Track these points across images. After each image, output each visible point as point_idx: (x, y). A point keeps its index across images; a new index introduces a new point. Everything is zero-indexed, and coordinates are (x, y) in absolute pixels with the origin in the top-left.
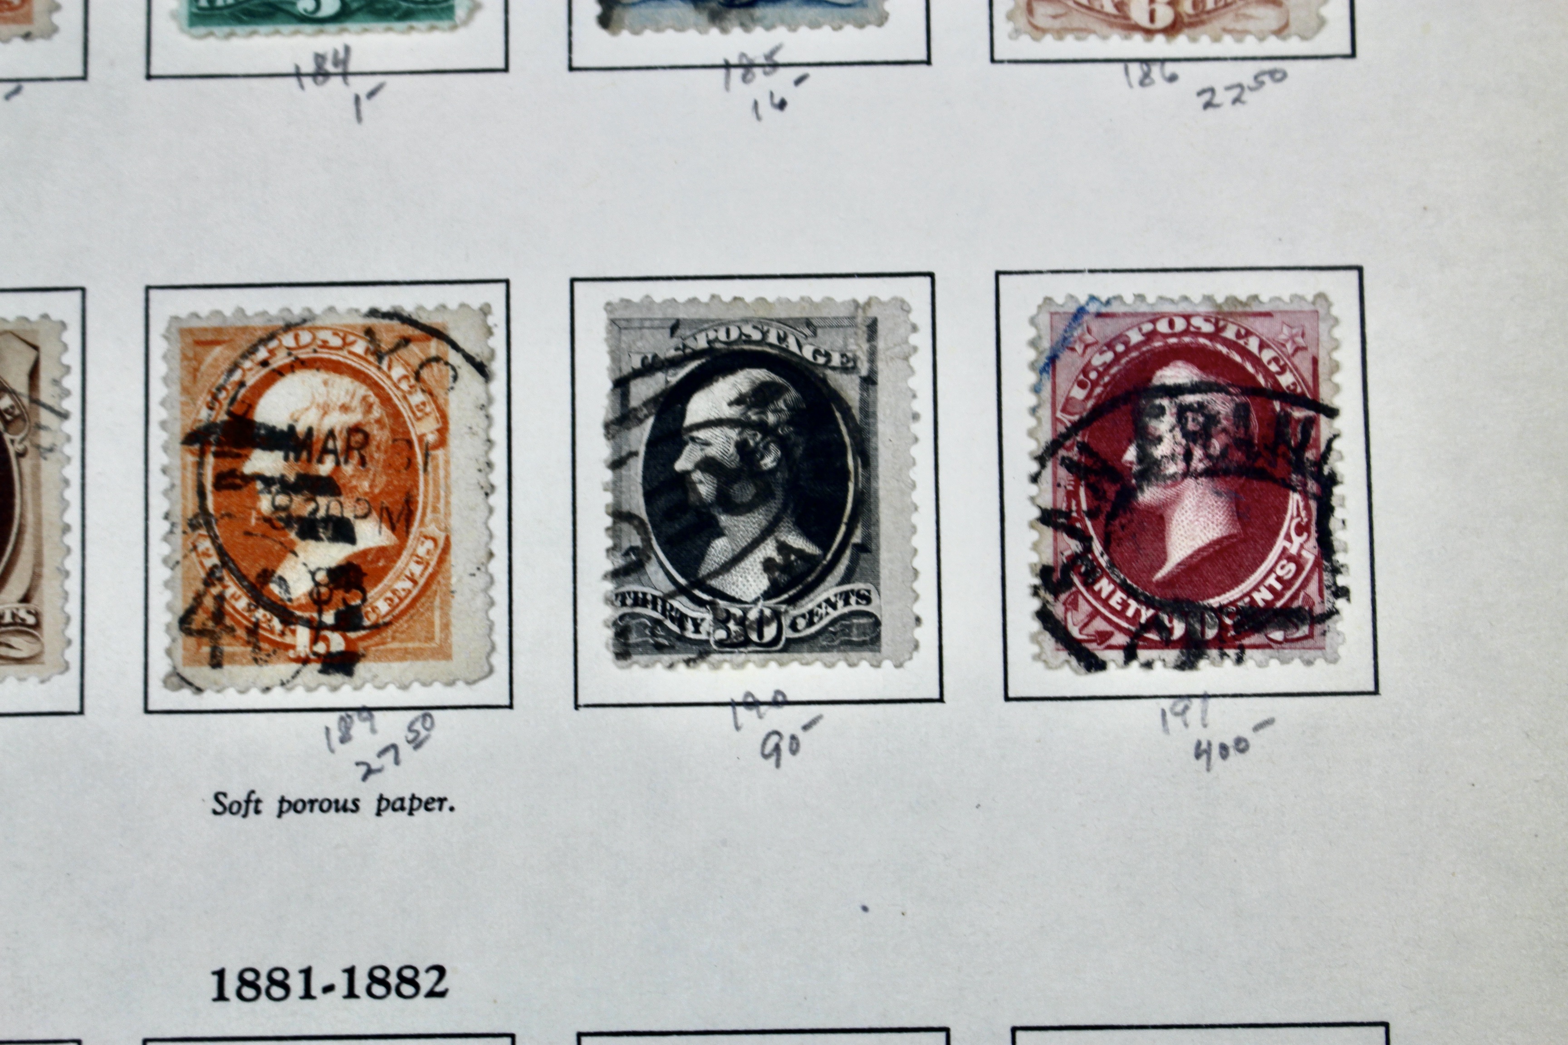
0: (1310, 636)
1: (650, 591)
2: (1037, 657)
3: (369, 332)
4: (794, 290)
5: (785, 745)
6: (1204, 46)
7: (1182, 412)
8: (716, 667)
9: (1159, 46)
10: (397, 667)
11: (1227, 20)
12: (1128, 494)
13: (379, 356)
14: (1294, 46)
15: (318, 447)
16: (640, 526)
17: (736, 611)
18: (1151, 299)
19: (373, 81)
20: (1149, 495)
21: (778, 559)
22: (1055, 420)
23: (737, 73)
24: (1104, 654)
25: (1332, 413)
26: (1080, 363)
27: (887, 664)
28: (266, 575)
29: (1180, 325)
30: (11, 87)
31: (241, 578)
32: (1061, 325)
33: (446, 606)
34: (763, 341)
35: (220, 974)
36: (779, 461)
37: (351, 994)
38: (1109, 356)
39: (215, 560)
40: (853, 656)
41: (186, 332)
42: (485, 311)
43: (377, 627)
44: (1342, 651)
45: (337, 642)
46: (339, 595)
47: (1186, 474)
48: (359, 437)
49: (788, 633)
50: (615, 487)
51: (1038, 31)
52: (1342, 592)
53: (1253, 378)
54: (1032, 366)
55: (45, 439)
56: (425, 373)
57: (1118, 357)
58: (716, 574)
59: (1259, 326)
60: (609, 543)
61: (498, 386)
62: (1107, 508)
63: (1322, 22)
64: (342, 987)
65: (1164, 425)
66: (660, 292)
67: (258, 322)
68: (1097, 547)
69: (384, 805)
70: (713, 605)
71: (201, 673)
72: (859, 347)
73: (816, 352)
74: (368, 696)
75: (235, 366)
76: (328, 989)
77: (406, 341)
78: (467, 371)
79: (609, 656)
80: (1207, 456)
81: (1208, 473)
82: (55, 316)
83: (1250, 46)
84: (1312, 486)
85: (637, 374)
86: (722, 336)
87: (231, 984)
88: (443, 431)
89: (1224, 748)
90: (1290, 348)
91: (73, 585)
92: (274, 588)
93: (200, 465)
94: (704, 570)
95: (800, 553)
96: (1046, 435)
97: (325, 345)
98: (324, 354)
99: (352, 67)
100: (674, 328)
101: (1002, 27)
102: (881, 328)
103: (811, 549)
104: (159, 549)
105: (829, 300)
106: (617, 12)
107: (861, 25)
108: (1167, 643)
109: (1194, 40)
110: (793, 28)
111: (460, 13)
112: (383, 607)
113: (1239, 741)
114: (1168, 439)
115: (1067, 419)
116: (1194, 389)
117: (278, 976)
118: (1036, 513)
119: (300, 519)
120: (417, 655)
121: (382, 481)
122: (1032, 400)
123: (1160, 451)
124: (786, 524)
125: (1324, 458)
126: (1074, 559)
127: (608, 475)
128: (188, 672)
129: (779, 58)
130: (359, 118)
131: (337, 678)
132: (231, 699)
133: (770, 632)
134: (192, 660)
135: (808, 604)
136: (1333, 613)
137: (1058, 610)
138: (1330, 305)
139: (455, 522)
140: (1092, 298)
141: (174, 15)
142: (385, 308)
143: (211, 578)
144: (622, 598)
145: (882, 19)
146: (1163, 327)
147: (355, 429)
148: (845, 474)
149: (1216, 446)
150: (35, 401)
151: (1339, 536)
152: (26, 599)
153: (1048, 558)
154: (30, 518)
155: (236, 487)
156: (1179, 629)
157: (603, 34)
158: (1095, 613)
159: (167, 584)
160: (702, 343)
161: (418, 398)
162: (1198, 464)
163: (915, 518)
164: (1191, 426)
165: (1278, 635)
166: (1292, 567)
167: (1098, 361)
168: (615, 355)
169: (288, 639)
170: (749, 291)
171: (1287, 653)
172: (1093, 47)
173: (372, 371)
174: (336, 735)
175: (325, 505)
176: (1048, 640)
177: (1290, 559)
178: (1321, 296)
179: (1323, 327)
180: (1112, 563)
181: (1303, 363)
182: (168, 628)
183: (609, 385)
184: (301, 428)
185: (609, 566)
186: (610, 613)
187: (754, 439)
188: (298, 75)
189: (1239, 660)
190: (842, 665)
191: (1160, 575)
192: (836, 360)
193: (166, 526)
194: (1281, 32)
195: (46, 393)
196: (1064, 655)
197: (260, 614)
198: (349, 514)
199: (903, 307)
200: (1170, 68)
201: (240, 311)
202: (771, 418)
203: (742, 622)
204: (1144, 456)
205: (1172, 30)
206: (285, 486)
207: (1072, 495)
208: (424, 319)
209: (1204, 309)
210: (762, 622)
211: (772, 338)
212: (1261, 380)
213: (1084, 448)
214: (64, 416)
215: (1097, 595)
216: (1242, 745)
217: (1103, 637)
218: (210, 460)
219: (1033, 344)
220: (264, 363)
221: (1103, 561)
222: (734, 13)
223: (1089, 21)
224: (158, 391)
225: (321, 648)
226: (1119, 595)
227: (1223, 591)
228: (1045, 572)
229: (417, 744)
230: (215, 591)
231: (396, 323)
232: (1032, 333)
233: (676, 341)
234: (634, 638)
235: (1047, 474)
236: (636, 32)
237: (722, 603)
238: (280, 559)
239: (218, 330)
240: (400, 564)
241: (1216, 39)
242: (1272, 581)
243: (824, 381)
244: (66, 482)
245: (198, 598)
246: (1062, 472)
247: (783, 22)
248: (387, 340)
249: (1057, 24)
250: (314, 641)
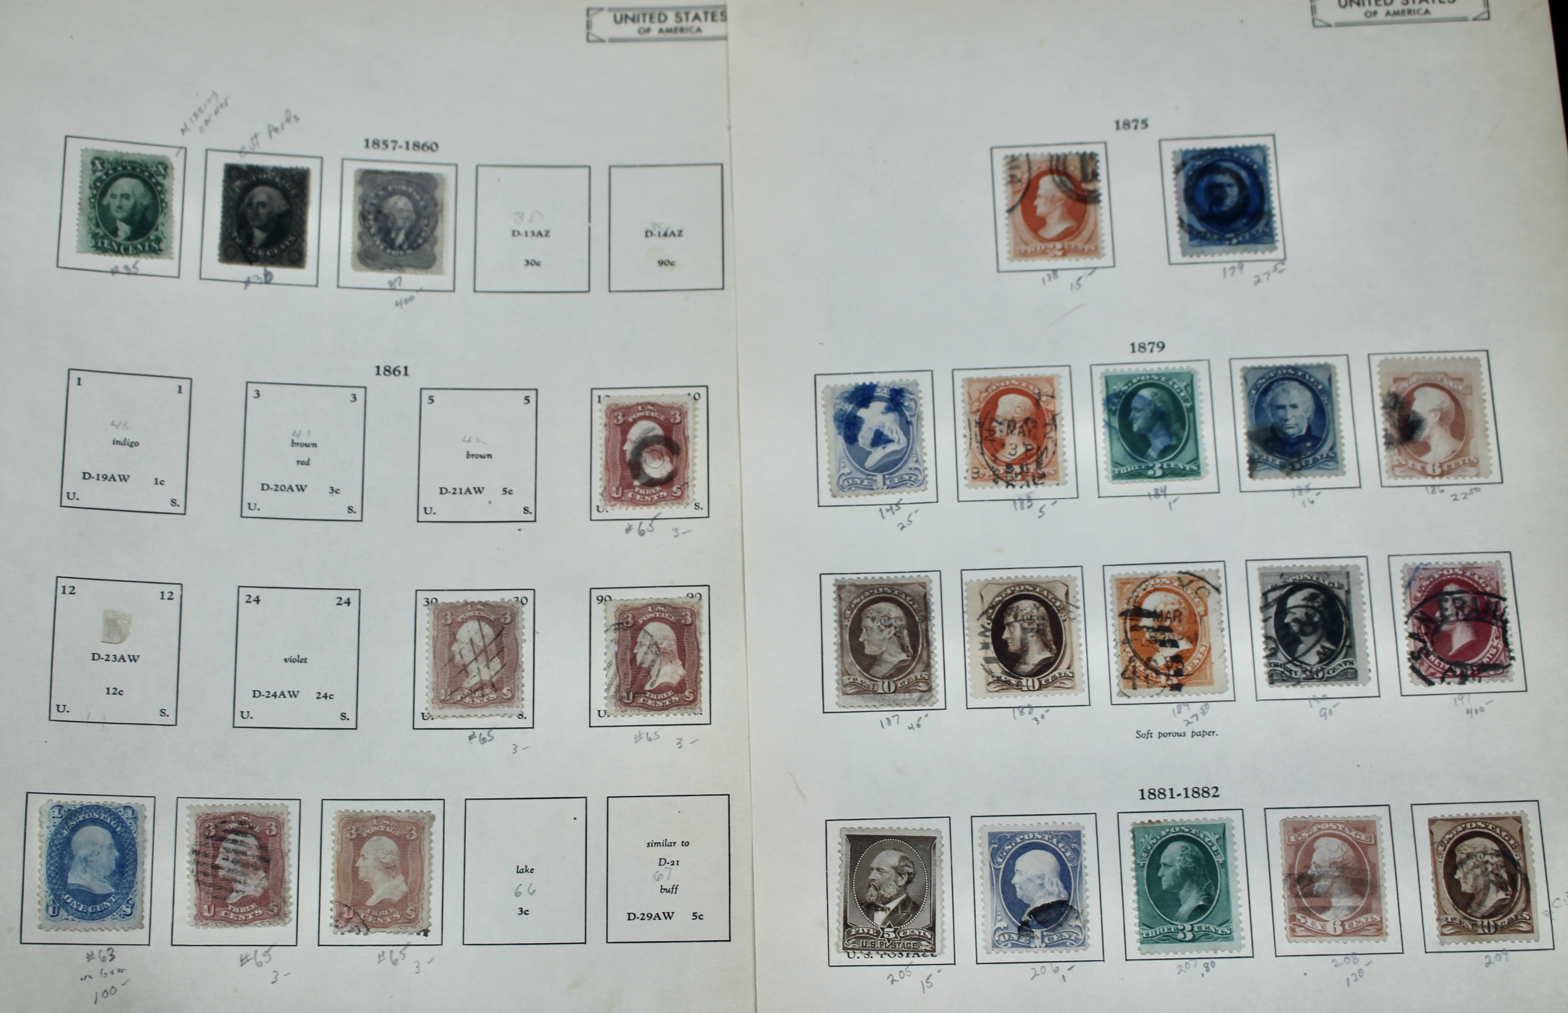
0: (1502, 673)
1: (1280, 662)
2: (1411, 682)
3: (1179, 579)
4: (1320, 563)
5: (1328, 713)
6: (1452, 480)
7: (1454, 600)
8: (1302, 687)
9: (1437, 481)
10: (1195, 688)
11: (1459, 472)
12: (1437, 629)
13: (1183, 586)
14: (1482, 480)
15: (1164, 616)
16: (1274, 641)
17: (1308, 668)
18: (1441, 563)
19: (1174, 497)
20: (1445, 628)
21: (1322, 651)
22: (1412, 604)
23: (1296, 492)
24: (1434, 680)
25: (1504, 599)
26: (1419, 585)
27: (1360, 685)
28: (1150, 659)
29: (1451, 572)
30: (1053, 501)
31: (1141, 660)
32: (1411, 572)
33: (1211, 668)
34: (1311, 580)
35: (1142, 791)
36: (1320, 619)
37: (1187, 797)
38: (1428, 582)
39: (1131, 654)
40: (1349, 682)
41: (1117, 580)
42: (1217, 571)
43: (1188, 675)
44: (1514, 677)
45: (1175, 681)
46: (1175, 665)
47: (1457, 620)
48: (1178, 613)
49: (1327, 675)
50: (1265, 628)
51: (1396, 477)
52: (1513, 658)
53: (1476, 589)
54: (1403, 586)
55: (1072, 615)
56: (1199, 592)
57: (1431, 583)
58: (1301, 656)
59: (1478, 571)
60: (1264, 646)
61: (1223, 596)
62: (1431, 632)
63: (1491, 472)
64: (1184, 795)
65: (1448, 605)
66: (1276, 564)
67: (1142, 576)
68: (1429, 645)
69: (1194, 734)
70: (1300, 666)
71: (1130, 691)
72: (1344, 581)
73: (1330, 583)
74: (1186, 698)
75: (1135, 591)
76: (1179, 795)
77: (1191, 582)
78: (1213, 591)
79: (1267, 684)
80: (1464, 615)
81: (1465, 620)
82: (1073, 575)
83: (1468, 480)
84: (1500, 624)
85: (1270, 591)
86: (1297, 578)
87: (1146, 794)
88: (1206, 611)
89: (1476, 711)
90: (1488, 579)
91: (1084, 663)
92: (1153, 663)
93: (1125, 623)
94: (1297, 654)
95: (1329, 649)
96: (1409, 609)
97: (1164, 583)
98: (1164, 586)
99: (1167, 492)
100: (1282, 575)
101: (1384, 476)
102: (1351, 574)
103: (1332, 647)
104: (1113, 651)
105: (1332, 566)
106: (1255, 473)
107: (1337, 475)
108: (1455, 676)
109: (1448, 478)
110: (1314, 477)
111: (1203, 474)
112: (1190, 669)
113: (1481, 708)
114: (1450, 609)
115: (1416, 603)
116: (1458, 592)
117: (1162, 791)
118: (1407, 634)
119: (1160, 640)
120: (1202, 684)
121: (1187, 627)
122: (1403, 597)
123: (1448, 613)
124: (1324, 639)
125: (1503, 614)
126: (1421, 650)
127: (1262, 624)
128: (1125, 691)
129: (1311, 487)
130: (1171, 509)
131: (1176, 692)
132: (1140, 700)
133: (1320, 675)
134: (1126, 687)
135: (1333, 665)
136: (1510, 665)
137: (1417, 666)
138: (1501, 564)
139: (1212, 640)
140: (1421, 564)
141: (1106, 477)
142: (1184, 571)
143: (1131, 660)
144: (1270, 664)
145: (1344, 474)
146: (1445, 572)
147: (1176, 611)
148: (1341, 623)
149: (1466, 611)
150: (1068, 603)
151: (1510, 640)
152: (1069, 668)
153: (1413, 649)
154: (1068, 641)
155: (1137, 630)
156: (1458, 671)
157: (1250, 480)
158: (1430, 667)
159: (1116, 663)
160: (1291, 580)
161: (1197, 600)
162: (1461, 617)
163: (1366, 637)
164: (1458, 605)
165: (1492, 673)
166: (1495, 650)
167: (1425, 583)
168: (1262, 585)
169: (1158, 680)
170: (1306, 563)
171: (1495, 678)
172: (1415, 481)
173: (1181, 591)
174: (1176, 711)
175: (1168, 636)
176: (1415, 676)
177: (1495, 647)
178: (1498, 562)
179: (1499, 571)
180: (1434, 650)
181: (1493, 583)
182: (1117, 677)
183: (1260, 595)
184: (1158, 610)
185: (1264, 654)
186: (1266, 669)
187: (1311, 612)
188: (1149, 495)
189: (1480, 681)
190: (1345, 686)
191: (1451, 653)
192: (1336, 585)
193: (1114, 643)
194: (1478, 475)
195: (1071, 601)
196: (1420, 680)
197: (1148, 672)
198: (1176, 638)
199: (1357, 567)
200: (1441, 488)
201: (1135, 572)
202: (1316, 605)
203: (1311, 671)
204: (1442, 615)
205: (1441, 475)
206: (1155, 630)
207: (1419, 628)
208: (1197, 574)
209: (1459, 566)
210: (1317, 672)
211: (1314, 578)
212: (1480, 589)
213: (1422, 612)
214: (1078, 608)
215: (1430, 661)
216: (1482, 709)
217: (1433, 674)
218: (1128, 621)
219: (1402, 579)
220: (1145, 589)
221: (1431, 649)
222: (1294, 473)
223: (1414, 473)
224: (1109, 599)
225: (1169, 682)
226: (1437, 661)
227: (1472, 658)
228: (1412, 654)
229: (1204, 714)
230: (1132, 664)
231: (1187, 576)
232: (1401, 575)
233: (1282, 580)
234: (1275, 678)
235: (1410, 621)
236: (1262, 479)
237: (1304, 666)
238: (1154, 653)
239: (1128, 579)
240: (1194, 654)
241: (1456, 478)
242: (1488, 655)
243: (1333, 592)
244: (1080, 630)
245: (1127, 667)
246: (1415, 621)
247: (1311, 475)
248: (1185, 581)
249: (1402, 474)
250: (1168, 680)
